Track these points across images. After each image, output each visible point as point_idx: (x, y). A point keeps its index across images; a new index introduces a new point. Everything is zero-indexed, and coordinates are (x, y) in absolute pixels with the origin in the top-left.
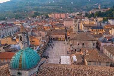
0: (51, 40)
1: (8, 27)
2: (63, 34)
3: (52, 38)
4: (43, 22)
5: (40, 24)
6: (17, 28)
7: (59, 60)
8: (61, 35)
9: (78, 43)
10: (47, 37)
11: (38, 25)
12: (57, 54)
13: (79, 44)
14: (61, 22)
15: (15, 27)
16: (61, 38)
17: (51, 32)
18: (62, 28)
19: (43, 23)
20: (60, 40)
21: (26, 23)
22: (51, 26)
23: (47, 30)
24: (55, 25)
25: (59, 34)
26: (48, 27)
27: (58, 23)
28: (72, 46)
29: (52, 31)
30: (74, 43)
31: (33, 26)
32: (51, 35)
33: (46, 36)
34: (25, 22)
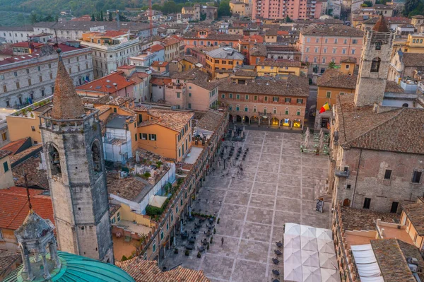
0: (238, 125)
1: (50, 57)
2: (294, 99)
3: (239, 118)
4: (202, 37)
5: (189, 44)
6: (90, 61)
7: (272, 245)
8: (287, 107)
9: (384, 166)
10: (219, 114)
11: (182, 48)
12: (265, 210)
13: (388, 175)
14: (286, 40)
15: (82, 59)
16: (283, 121)
17: (239, 88)
18: (290, 69)
19: (205, 43)
20: (280, 129)
21: (131, 37)
22: (239, 57)
23: (218, 76)
24: (258, 54)
25: (276, 98)
26: (224, 62)
27: (272, 41)
28: (348, 181)
29: (241, 81)
30: (359, 164)
31: (160, 56)
32: (239, 104)
33: (213, 107)
34: (128, 34)
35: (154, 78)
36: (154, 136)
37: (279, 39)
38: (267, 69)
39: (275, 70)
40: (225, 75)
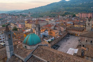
1: (40, 22)
2: (80, 31)
5: (64, 21)
6: (46, 23)
8: (78, 32)
10: (65, 32)
14: (85, 21)
15: (45, 23)
17: (70, 28)
19: (67, 21)
20: (77, 36)
21: (54, 20)
22: (72, 24)
23: (67, 26)
25: (76, 30)
26: (69, 24)
27: (82, 21)
29: (71, 27)
31: (58, 23)
33: (64, 31)
34: (54, 19)
35: (55, 26)
36: (52, 33)
37: (83, 21)
38: (76, 26)
39: (78, 26)
40: (68, 26)
